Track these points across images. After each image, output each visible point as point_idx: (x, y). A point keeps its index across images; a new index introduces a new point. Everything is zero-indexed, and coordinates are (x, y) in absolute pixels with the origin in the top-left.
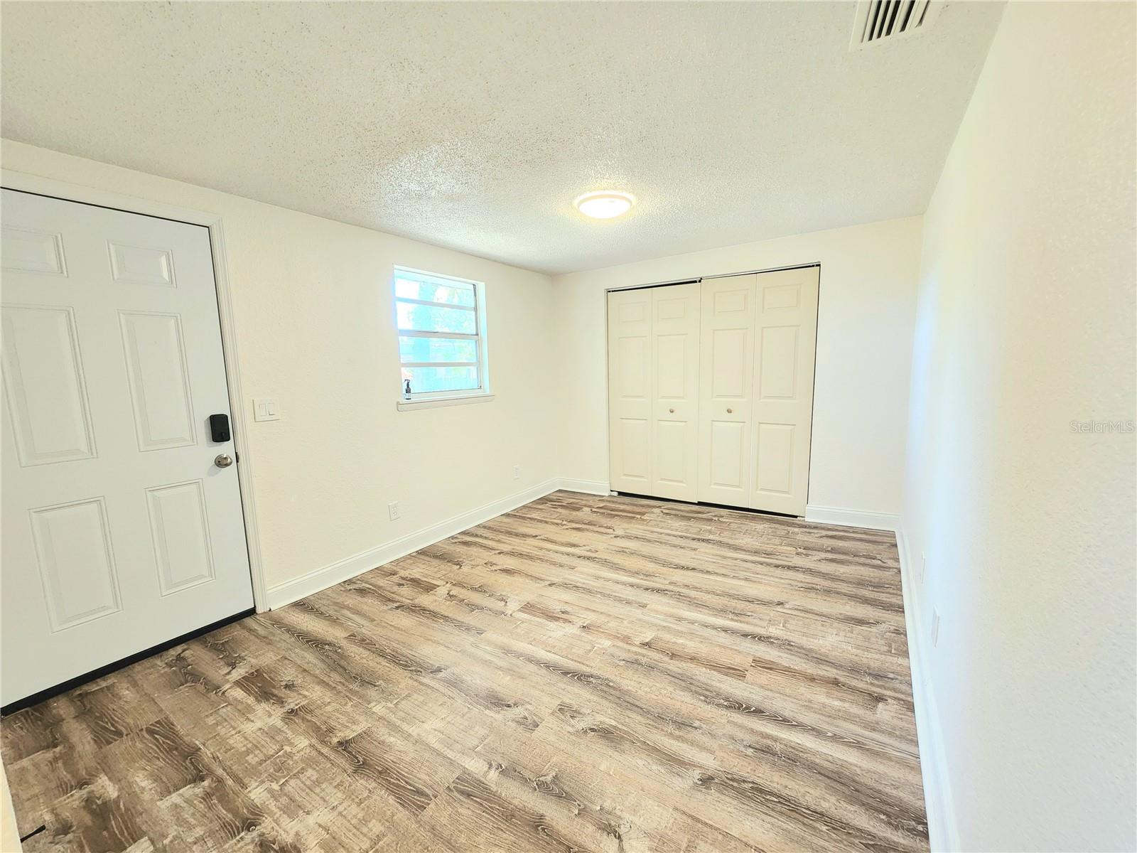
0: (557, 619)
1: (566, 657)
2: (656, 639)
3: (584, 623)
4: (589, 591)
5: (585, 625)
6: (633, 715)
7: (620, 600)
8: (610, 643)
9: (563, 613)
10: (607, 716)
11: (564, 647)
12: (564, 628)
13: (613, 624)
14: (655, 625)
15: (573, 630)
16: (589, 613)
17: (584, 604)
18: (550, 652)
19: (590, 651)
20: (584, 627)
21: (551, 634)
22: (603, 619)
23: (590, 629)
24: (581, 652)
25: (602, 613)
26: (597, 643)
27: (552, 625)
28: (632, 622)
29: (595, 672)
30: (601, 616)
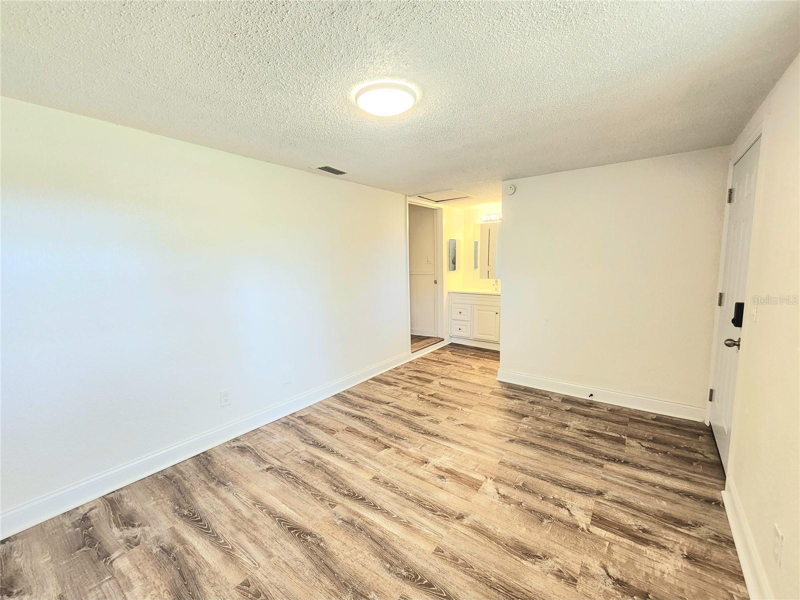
0: (448, 471)
1: (437, 443)
2: (379, 450)
3: (426, 466)
4: (420, 503)
5: (426, 464)
6: (406, 419)
7: (393, 488)
8: (410, 450)
9: (443, 477)
10: (417, 420)
11: (439, 449)
12: (441, 463)
13: (405, 464)
14: (375, 460)
15: (434, 461)
16: (422, 475)
17: (425, 485)
18: (448, 447)
19: (422, 446)
20: (426, 463)
21: (449, 459)
22: (411, 469)
23: (422, 461)
24: (428, 446)
25: (411, 474)
26: (418, 450)
27: (449, 466)
28: (391, 464)
29: (421, 435)
30: (412, 472)
